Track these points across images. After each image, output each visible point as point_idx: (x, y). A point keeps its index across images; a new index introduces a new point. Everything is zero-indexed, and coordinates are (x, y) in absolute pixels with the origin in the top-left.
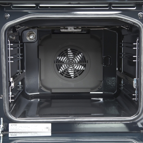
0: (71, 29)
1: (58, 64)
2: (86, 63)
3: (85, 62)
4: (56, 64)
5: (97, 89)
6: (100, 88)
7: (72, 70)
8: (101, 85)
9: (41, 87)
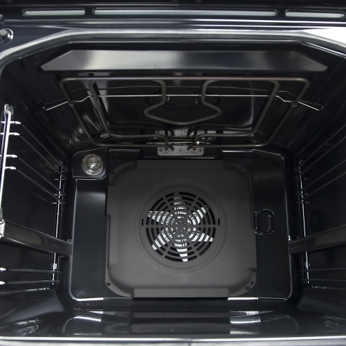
0: (181, 150)
1: (150, 226)
2: (216, 226)
3: (214, 223)
4: (145, 226)
5: (244, 291)
6: (252, 286)
7: (184, 243)
8: (254, 279)
9: (109, 284)
